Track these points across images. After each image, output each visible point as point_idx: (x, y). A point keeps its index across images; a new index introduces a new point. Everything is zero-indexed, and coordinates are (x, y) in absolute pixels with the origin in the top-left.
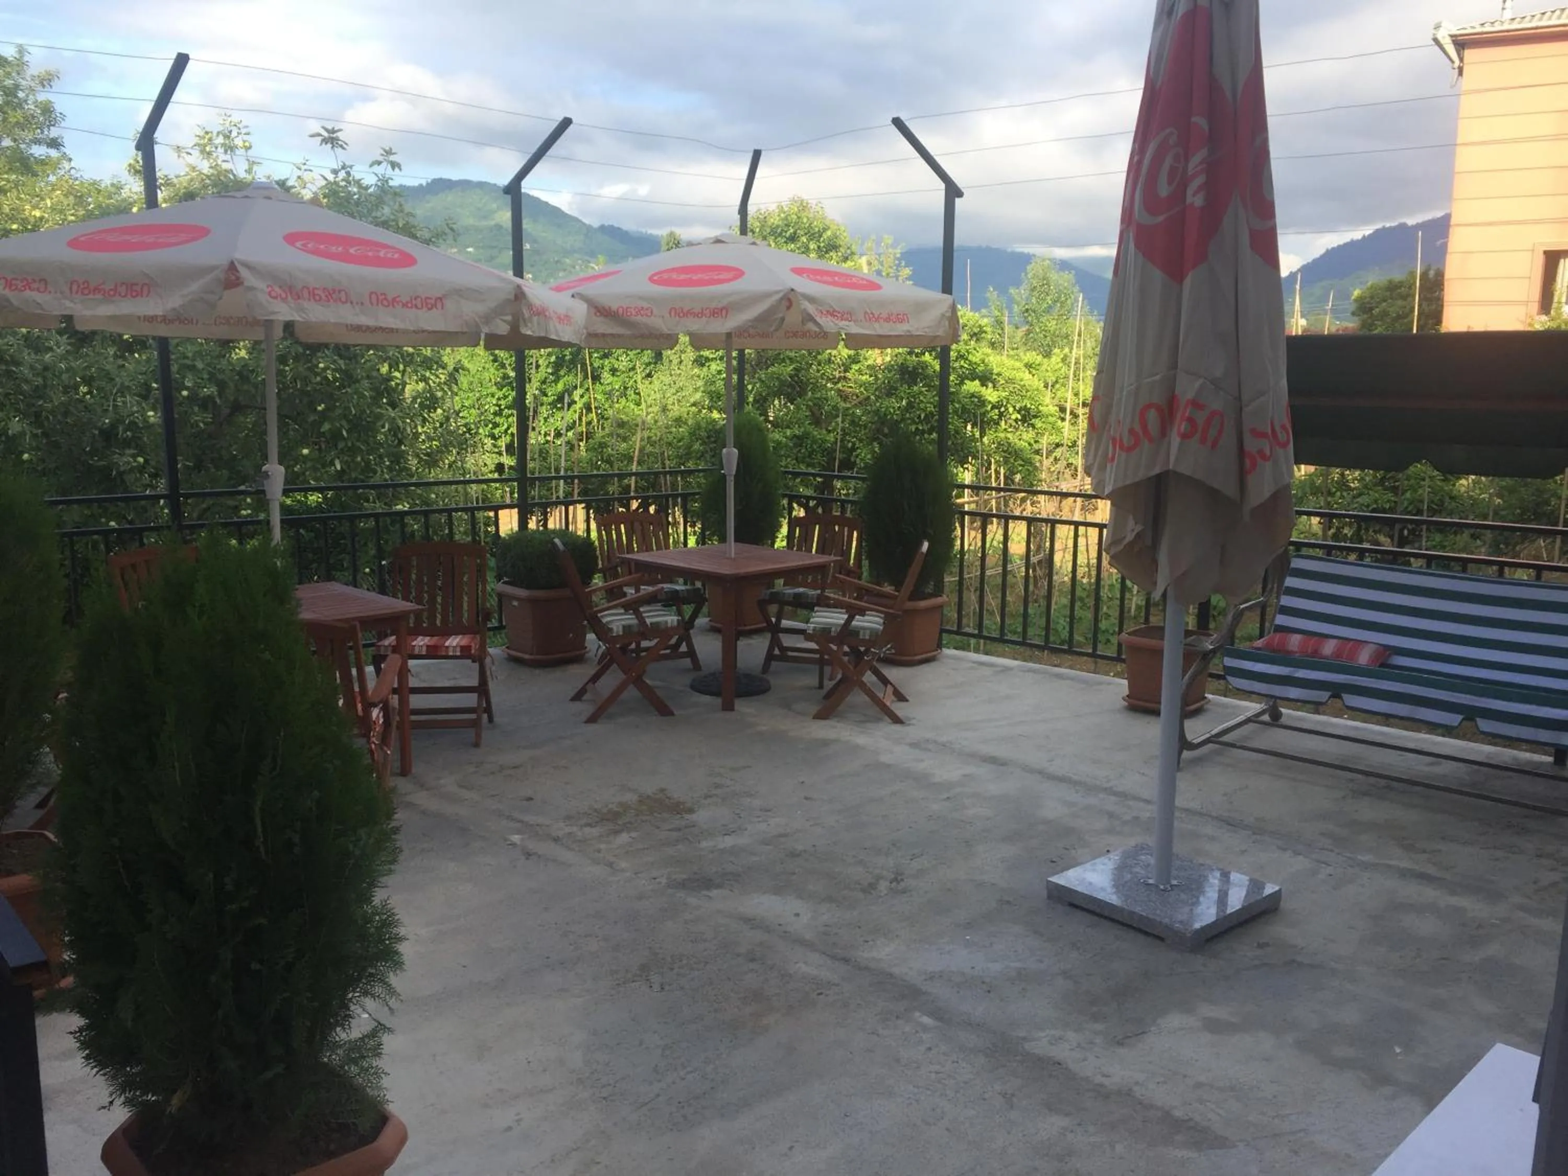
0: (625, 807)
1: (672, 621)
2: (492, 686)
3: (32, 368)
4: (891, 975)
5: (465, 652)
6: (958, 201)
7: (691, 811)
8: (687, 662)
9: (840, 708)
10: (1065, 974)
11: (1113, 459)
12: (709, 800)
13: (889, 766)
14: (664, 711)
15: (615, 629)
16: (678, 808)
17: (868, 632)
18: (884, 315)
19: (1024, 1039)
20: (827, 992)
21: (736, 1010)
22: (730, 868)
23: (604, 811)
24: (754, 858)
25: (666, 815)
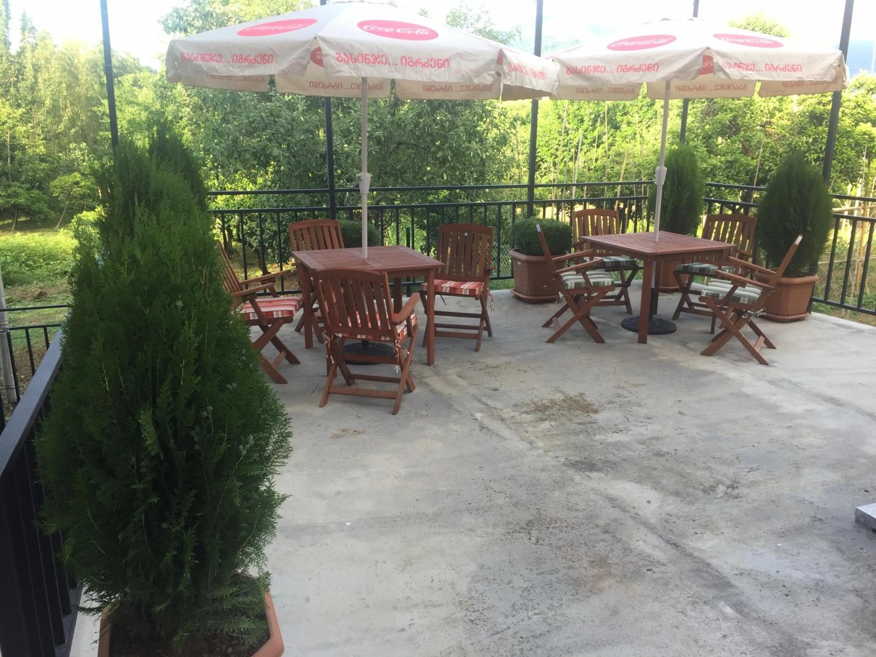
0: (553, 403)
1: (608, 282)
2: (490, 313)
3: (286, 119)
4: (709, 565)
5: (472, 293)
7: (596, 412)
8: (624, 308)
9: (722, 349)
10: (858, 593)
12: (611, 406)
13: (748, 396)
14: (599, 340)
15: (569, 285)
16: (588, 409)
17: (747, 299)
18: (782, 66)
19: (808, 644)
20: (655, 569)
21: (583, 570)
22: (610, 457)
23: (539, 404)
24: (629, 453)
25: (578, 412)
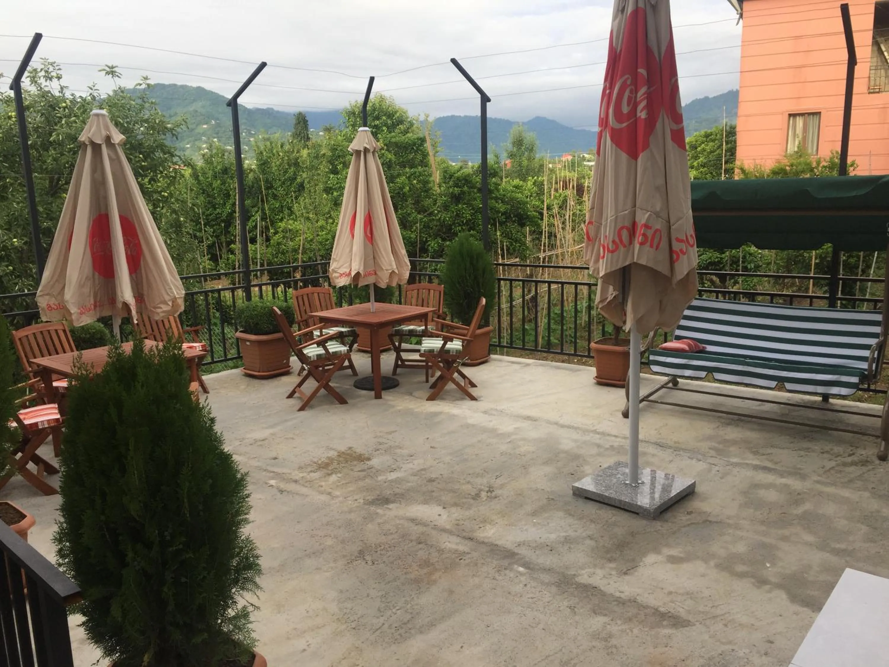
0: (331, 460)
4: (497, 546)
7: (369, 459)
8: (349, 371)
9: (442, 393)
10: (590, 537)
11: (603, 257)
12: (378, 452)
13: (473, 425)
14: (342, 401)
15: (312, 357)
16: (361, 458)
17: (455, 351)
19: (574, 575)
20: (464, 558)
21: (417, 572)
22: (397, 491)
23: (320, 462)
24: (409, 484)
25: (355, 463)
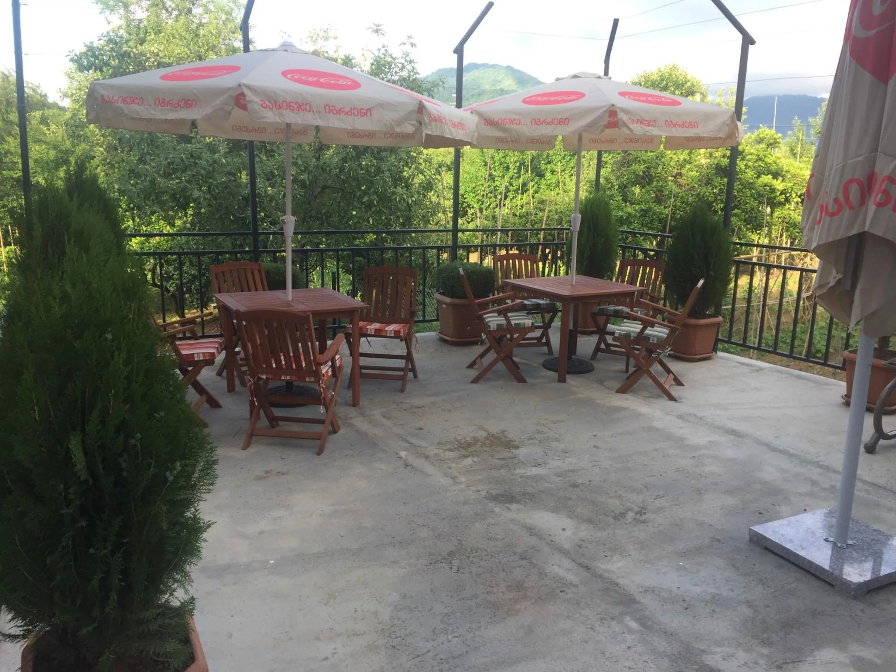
0: (476, 440)
1: (529, 323)
2: (416, 356)
3: (207, 161)
4: (617, 584)
5: (397, 335)
6: (751, 47)
7: (517, 447)
8: (545, 349)
9: (635, 386)
10: (749, 604)
11: (819, 222)
12: (531, 441)
13: (658, 430)
14: (521, 380)
15: (492, 326)
16: (509, 445)
17: (656, 339)
18: (680, 123)
19: (703, 651)
20: (567, 591)
21: (501, 595)
22: (529, 489)
23: (462, 441)
24: (547, 485)
25: (500, 448)
